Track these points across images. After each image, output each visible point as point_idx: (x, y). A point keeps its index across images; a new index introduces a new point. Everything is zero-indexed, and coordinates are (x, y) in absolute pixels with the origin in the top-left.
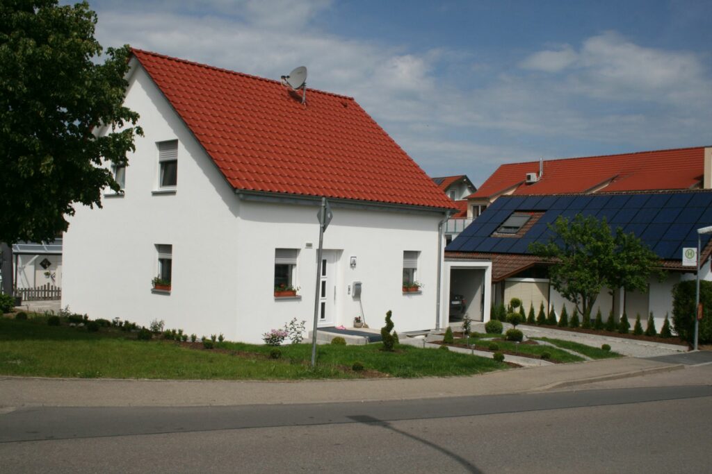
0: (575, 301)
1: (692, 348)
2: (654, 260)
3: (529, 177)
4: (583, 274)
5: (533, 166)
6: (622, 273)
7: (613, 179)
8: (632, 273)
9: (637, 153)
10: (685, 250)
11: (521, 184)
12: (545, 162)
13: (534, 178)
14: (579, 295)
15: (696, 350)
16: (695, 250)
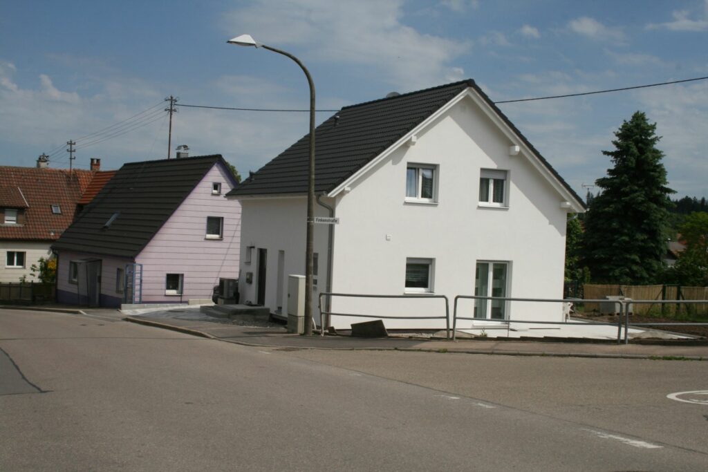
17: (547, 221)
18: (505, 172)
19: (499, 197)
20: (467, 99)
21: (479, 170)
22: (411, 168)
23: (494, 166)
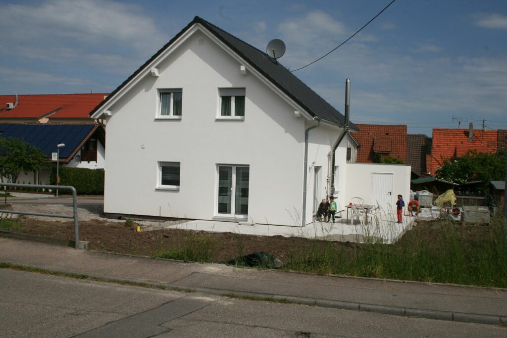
0: (8, 178)
1: (56, 195)
2: (45, 158)
3: (8, 106)
4: (11, 165)
5: (11, 98)
6: (30, 164)
7: (58, 110)
8: (34, 164)
9: (74, 94)
10: (53, 153)
11: (3, 110)
12: (19, 96)
13: (11, 106)
14: (10, 175)
15: (57, 196)
16: (56, 153)
17: (284, 130)
18: (244, 89)
19: (240, 111)
20: (198, 33)
21: (217, 89)
22: (164, 94)
23: (229, 85)
